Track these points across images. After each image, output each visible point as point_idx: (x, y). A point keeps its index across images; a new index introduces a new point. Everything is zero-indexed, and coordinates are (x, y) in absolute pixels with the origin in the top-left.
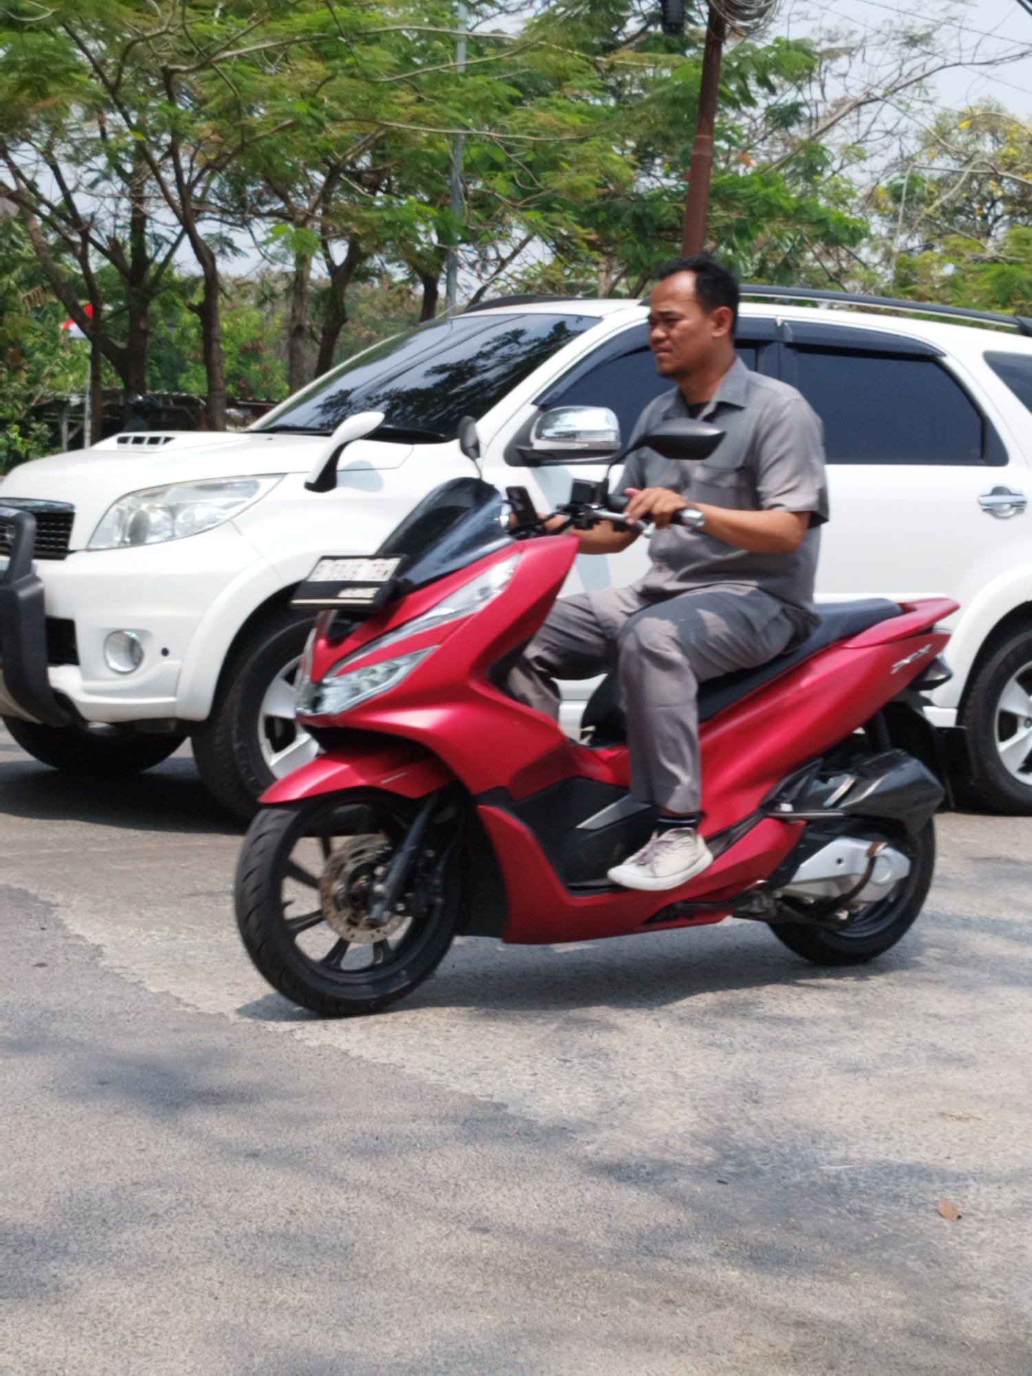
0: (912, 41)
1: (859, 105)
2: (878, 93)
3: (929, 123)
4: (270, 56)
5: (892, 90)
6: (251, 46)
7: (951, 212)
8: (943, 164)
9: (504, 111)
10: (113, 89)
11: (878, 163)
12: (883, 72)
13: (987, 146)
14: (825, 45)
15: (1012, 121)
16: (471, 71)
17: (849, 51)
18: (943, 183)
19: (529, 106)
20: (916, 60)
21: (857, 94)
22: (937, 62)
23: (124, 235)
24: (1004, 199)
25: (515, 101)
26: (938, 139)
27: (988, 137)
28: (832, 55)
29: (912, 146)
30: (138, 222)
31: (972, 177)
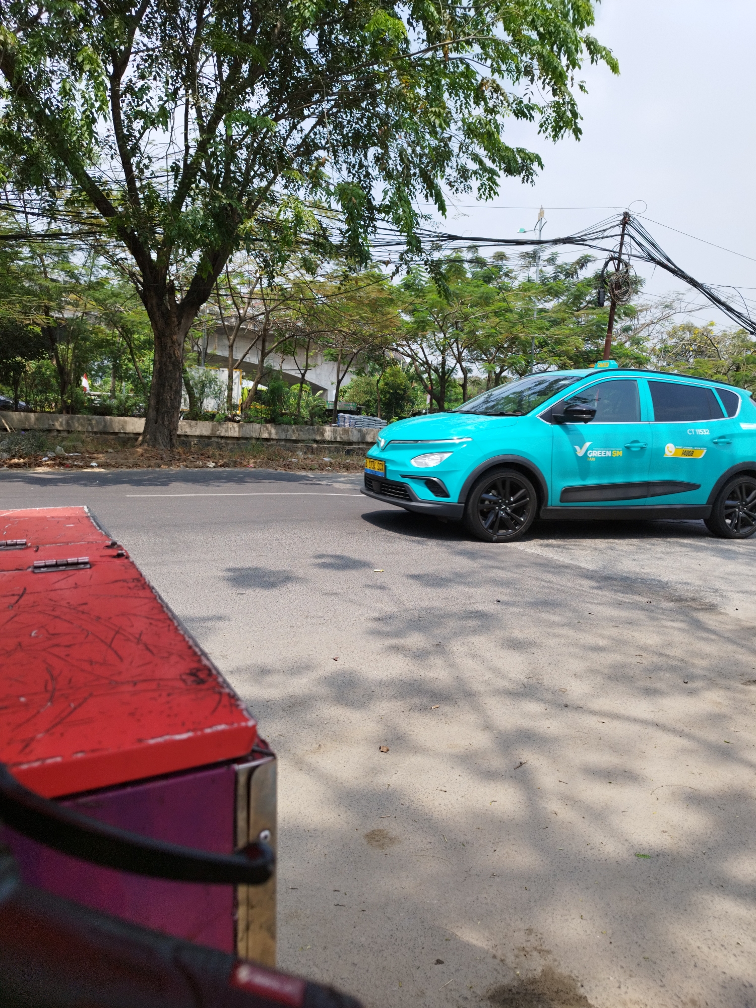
0: (666, 306)
1: (648, 325)
2: (655, 321)
3: (670, 329)
4: (483, 316)
5: (660, 320)
6: (477, 315)
7: (677, 354)
8: (674, 341)
9: (548, 330)
10: (441, 327)
11: (655, 341)
12: (657, 315)
13: (688, 336)
14: (640, 308)
15: (696, 328)
16: (538, 318)
17: (646, 310)
18: (675, 347)
19: (555, 328)
20: (667, 311)
21: (648, 322)
22: (674, 311)
23: (440, 367)
24: (693, 351)
25: (551, 326)
26: (672, 335)
27: (688, 333)
28: (641, 311)
29: (665, 336)
30: (444, 363)
31: (684, 344)
